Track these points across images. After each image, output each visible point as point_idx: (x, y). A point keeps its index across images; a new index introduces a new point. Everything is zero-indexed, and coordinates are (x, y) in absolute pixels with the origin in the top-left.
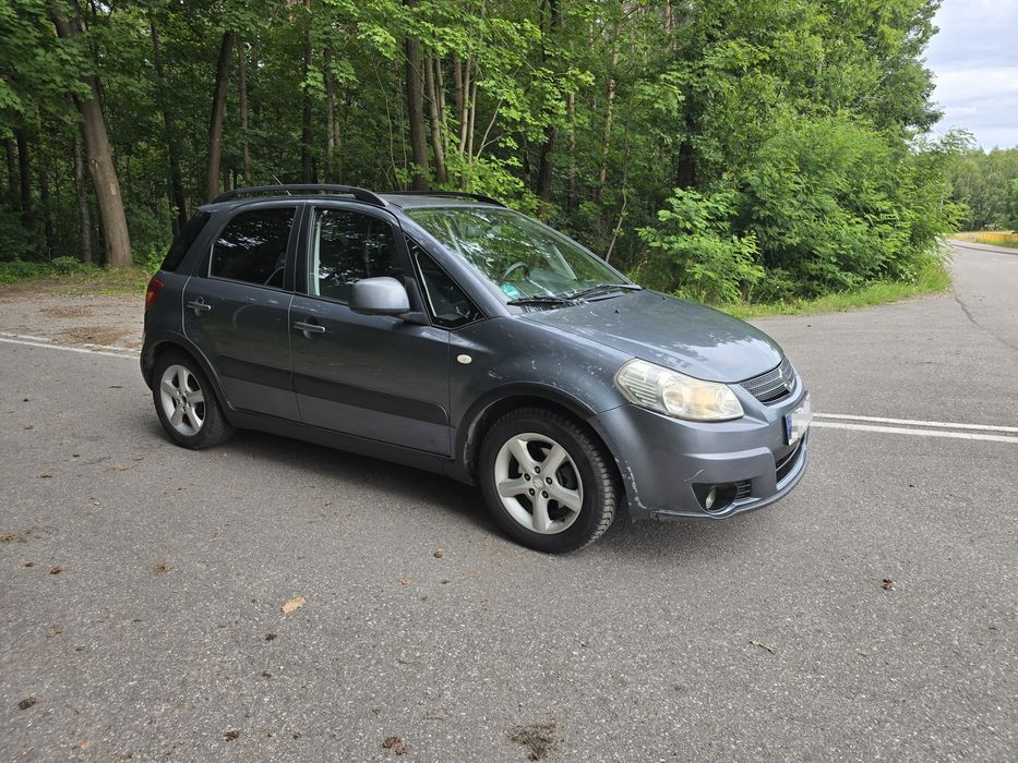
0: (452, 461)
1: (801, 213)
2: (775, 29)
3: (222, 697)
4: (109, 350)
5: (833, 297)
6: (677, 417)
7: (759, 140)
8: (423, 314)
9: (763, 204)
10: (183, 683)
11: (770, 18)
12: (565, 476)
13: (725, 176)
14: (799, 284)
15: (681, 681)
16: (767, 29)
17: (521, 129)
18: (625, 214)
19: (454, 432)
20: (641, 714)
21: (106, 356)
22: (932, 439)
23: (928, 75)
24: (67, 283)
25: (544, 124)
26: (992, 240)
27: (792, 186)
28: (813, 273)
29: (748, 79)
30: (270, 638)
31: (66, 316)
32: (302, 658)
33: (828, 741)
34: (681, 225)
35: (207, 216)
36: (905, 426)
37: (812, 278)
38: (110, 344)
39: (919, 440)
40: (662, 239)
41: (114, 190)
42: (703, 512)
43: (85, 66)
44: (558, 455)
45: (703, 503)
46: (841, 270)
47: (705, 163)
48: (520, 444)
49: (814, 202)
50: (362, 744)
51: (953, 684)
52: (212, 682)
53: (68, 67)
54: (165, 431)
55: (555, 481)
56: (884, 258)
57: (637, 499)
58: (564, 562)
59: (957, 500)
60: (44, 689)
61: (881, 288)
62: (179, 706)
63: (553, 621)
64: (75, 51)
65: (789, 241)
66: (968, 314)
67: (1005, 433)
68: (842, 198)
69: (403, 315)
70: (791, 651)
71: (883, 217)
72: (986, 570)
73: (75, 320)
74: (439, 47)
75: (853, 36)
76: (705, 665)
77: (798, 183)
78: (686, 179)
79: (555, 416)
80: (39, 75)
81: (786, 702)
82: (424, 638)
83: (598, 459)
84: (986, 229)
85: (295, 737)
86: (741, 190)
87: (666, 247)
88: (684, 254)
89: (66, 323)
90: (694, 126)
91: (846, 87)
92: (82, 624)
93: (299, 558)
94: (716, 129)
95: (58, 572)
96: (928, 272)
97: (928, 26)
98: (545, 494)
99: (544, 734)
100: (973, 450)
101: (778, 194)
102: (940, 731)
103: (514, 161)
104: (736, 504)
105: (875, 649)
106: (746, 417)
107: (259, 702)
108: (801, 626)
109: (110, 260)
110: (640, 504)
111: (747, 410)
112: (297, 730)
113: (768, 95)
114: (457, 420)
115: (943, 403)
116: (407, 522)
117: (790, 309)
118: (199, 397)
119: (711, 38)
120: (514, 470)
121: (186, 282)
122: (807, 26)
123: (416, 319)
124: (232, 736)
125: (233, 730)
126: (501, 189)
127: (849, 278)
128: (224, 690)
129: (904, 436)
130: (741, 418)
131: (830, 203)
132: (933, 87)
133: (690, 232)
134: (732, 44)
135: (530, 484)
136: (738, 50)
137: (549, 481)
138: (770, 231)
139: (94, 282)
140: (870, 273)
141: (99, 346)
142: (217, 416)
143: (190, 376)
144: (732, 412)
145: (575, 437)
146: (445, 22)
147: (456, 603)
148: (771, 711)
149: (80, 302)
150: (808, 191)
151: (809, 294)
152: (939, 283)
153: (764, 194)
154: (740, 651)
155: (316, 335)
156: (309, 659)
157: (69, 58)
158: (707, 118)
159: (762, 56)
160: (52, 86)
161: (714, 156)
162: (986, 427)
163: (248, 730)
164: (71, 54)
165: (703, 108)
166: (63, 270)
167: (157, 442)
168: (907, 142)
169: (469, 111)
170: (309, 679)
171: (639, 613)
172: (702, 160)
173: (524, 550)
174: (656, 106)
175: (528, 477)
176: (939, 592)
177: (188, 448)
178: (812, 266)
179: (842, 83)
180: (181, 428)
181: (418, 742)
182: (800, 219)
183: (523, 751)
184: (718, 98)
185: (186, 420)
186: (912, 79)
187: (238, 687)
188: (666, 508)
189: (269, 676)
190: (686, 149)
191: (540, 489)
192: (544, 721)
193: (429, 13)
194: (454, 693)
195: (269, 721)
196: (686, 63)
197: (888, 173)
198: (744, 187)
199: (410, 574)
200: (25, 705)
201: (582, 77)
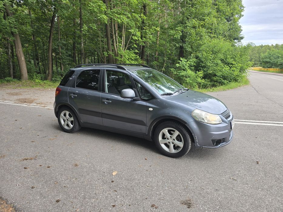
0: (147, 135)
1: (212, 64)
2: (204, 16)
3: (107, 197)
4: (32, 105)
5: (222, 87)
6: (207, 123)
7: (201, 45)
8: (139, 98)
9: (202, 62)
10: (95, 194)
11: (203, 13)
12: (178, 138)
13: (192, 55)
14: (212, 83)
15: (217, 188)
16: (202, 16)
17: (138, 42)
18: (165, 65)
19: (148, 128)
20: (210, 196)
21: (32, 107)
22: (258, 125)
23: (240, 27)
24: (10, 85)
25: (144, 41)
26: (257, 69)
27: (210, 58)
28: (215, 80)
29: (198, 29)
30: (112, 182)
31: (15, 95)
32: (123, 186)
33: (255, 200)
34: (182, 68)
35: (74, 71)
36: (250, 122)
37: (215, 81)
38: (32, 103)
39: (255, 126)
40: (177, 72)
41: (23, 59)
42: (214, 147)
43: (16, 24)
44: (177, 133)
45: (214, 144)
46: (223, 79)
47: (186, 51)
48: (165, 131)
49: (215, 61)
50: (146, 206)
51: (279, 186)
52: (103, 193)
53: (12, 25)
54: (61, 128)
55: (176, 140)
56: (234, 76)
57: (198, 144)
58: (178, 160)
59: (268, 141)
60: (60, 197)
61: (233, 84)
62: (97, 199)
63: (181, 175)
64: (14, 21)
65: (209, 72)
66: (257, 91)
67: (275, 123)
68: (222, 60)
69: (133, 98)
70: (240, 180)
71: (234, 66)
72: (279, 158)
73: (18, 96)
74: (119, 20)
75: (222, 17)
76: (221, 184)
77: (212, 57)
78: (181, 55)
79: (176, 123)
80: (2, 27)
81: (243, 192)
82: (151, 180)
83: (188, 134)
84: (254, 67)
85: (129, 205)
86: (196, 58)
87: (178, 74)
88: (183, 76)
89: (16, 97)
90: (184, 42)
91: (220, 30)
92: (62, 180)
93: (111, 161)
94: (189, 42)
95: (49, 167)
96: (244, 80)
97: (241, 14)
98: (173, 143)
99: (189, 202)
100: (269, 128)
101: (207, 60)
102: (279, 197)
103: (137, 51)
104: (221, 144)
105: (259, 178)
106: (223, 123)
107: (117, 197)
108: (241, 174)
109: (22, 78)
110: (198, 145)
111: (223, 121)
112: (129, 204)
113: (203, 34)
114: (149, 124)
115: (257, 116)
116: (135, 151)
117: (211, 90)
118: (72, 119)
119: (188, 19)
120: (164, 137)
121: (69, 89)
122: (212, 16)
123: (137, 99)
124: (114, 206)
125: (113, 204)
126: (133, 58)
127: (225, 82)
128: (107, 195)
129: (251, 125)
130: (221, 123)
131: (220, 62)
132: (242, 30)
133: (184, 70)
134: (194, 20)
135: (169, 141)
136: (195, 22)
137: (174, 140)
138: (204, 69)
139: (18, 84)
140: (230, 80)
141: (29, 104)
142: (77, 124)
143: (69, 114)
144: (219, 122)
145: (182, 129)
146: (120, 14)
147: (155, 171)
148: (240, 194)
149: (16, 91)
150: (214, 59)
151: (214, 86)
152: (247, 82)
153: (203, 60)
154: (228, 180)
155: (109, 103)
156: (124, 186)
157: (12, 22)
158: (187, 39)
159: (201, 24)
160: (6, 30)
161: (189, 50)
162: (270, 122)
163: (117, 204)
164: (13, 21)
165: (186, 37)
166: (8, 81)
167: (59, 131)
168: (235, 44)
169: (124, 37)
170: (127, 192)
171: (201, 172)
172: (185, 50)
173: (167, 157)
174: (175, 36)
175: (168, 139)
176: (270, 164)
177: (68, 133)
178: (215, 78)
179: (219, 29)
180: (66, 127)
181: (160, 205)
182: (212, 66)
183: (186, 206)
184: (190, 34)
185: (68, 125)
186: (237, 28)
187: (110, 194)
188: (205, 146)
189: (116, 191)
190: (181, 47)
191: (171, 142)
192: (187, 199)
193: (115, 12)
194: (164, 193)
195: (121, 202)
196: (181, 25)
197: (234, 54)
198: (197, 57)
199: (141, 164)
200: (58, 201)
201: (156, 29)
